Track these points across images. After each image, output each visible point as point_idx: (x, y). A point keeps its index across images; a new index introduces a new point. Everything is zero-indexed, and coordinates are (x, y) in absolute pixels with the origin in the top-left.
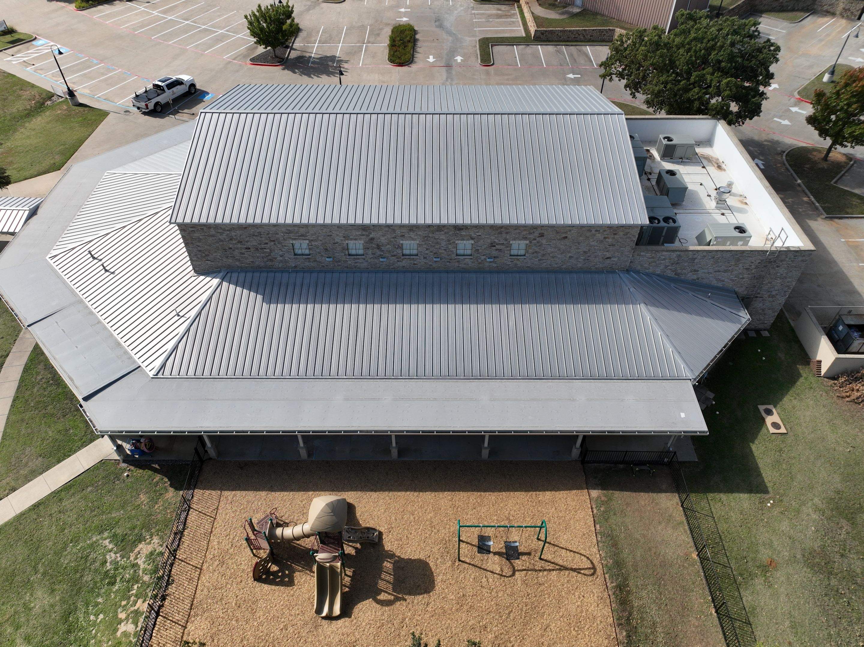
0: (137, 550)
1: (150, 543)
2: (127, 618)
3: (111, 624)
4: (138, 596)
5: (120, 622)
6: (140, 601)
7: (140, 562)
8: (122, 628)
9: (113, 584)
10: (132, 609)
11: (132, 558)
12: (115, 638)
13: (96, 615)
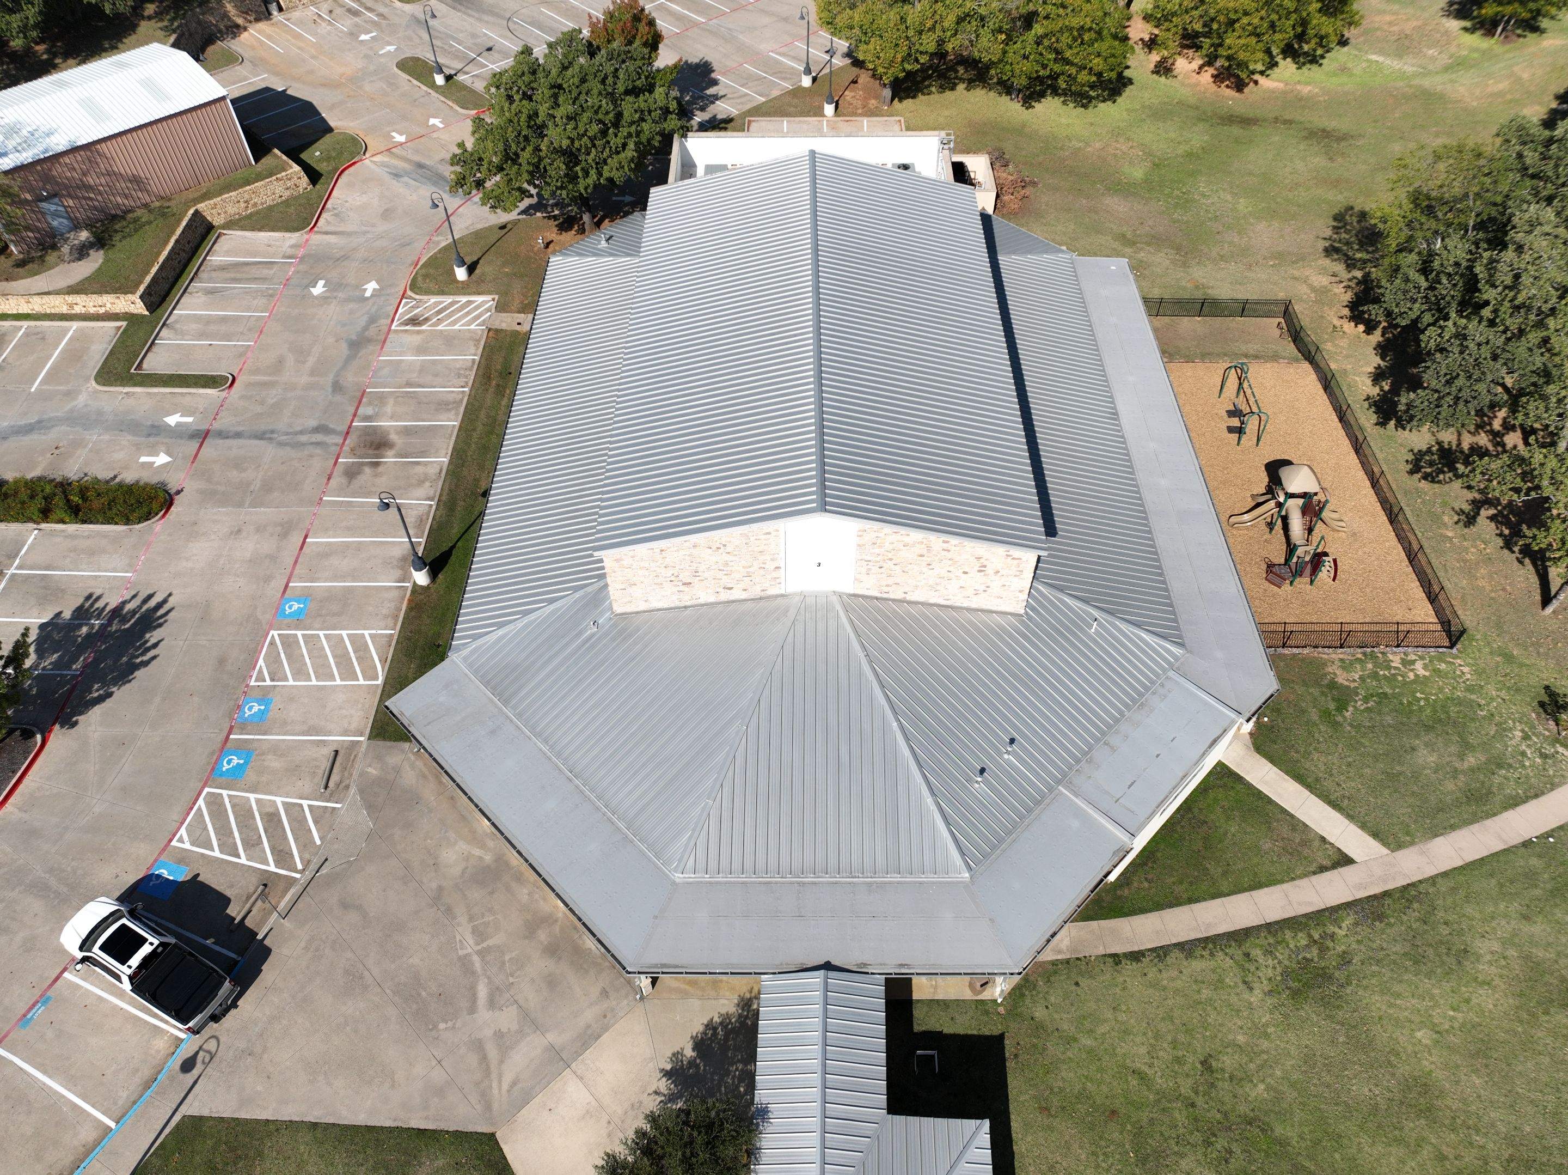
0: (1346, 683)
1: (1335, 674)
2: (1412, 670)
3: (1422, 683)
4: (1389, 668)
5: (1416, 675)
6: (1393, 664)
7: (1357, 677)
8: (1422, 672)
9: (1385, 694)
10: (1403, 669)
11: (1356, 684)
12: (1431, 676)
13: (1419, 700)
